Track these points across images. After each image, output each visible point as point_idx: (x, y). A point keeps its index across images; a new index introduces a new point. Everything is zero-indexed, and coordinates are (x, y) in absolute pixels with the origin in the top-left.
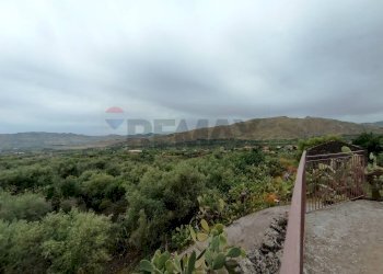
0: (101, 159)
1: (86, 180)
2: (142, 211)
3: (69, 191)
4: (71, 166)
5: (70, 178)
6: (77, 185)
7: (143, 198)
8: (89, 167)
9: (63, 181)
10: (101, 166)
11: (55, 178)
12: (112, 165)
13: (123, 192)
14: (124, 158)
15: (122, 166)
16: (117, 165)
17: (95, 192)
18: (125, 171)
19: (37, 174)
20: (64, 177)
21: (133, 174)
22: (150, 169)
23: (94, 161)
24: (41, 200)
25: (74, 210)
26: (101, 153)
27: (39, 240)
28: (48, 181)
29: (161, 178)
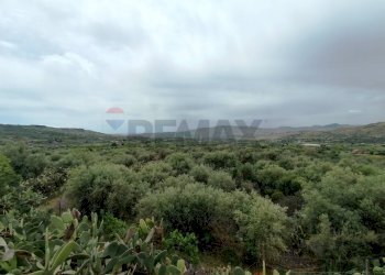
0: (273, 151)
1: (261, 168)
2: (324, 216)
3: (248, 175)
4: (248, 155)
5: (247, 164)
6: (253, 172)
7: (326, 202)
8: (262, 157)
9: (243, 166)
10: (272, 157)
11: (238, 162)
12: (285, 158)
13: (298, 187)
14: (298, 152)
15: (296, 160)
16: (289, 158)
17: (268, 181)
18: (298, 166)
19: (226, 158)
20: (244, 162)
21: (309, 170)
22: (336, 168)
23: (265, 152)
24: (229, 178)
25: (254, 192)
26: (272, 145)
27: (231, 207)
28: (233, 165)
29: (354, 182)
